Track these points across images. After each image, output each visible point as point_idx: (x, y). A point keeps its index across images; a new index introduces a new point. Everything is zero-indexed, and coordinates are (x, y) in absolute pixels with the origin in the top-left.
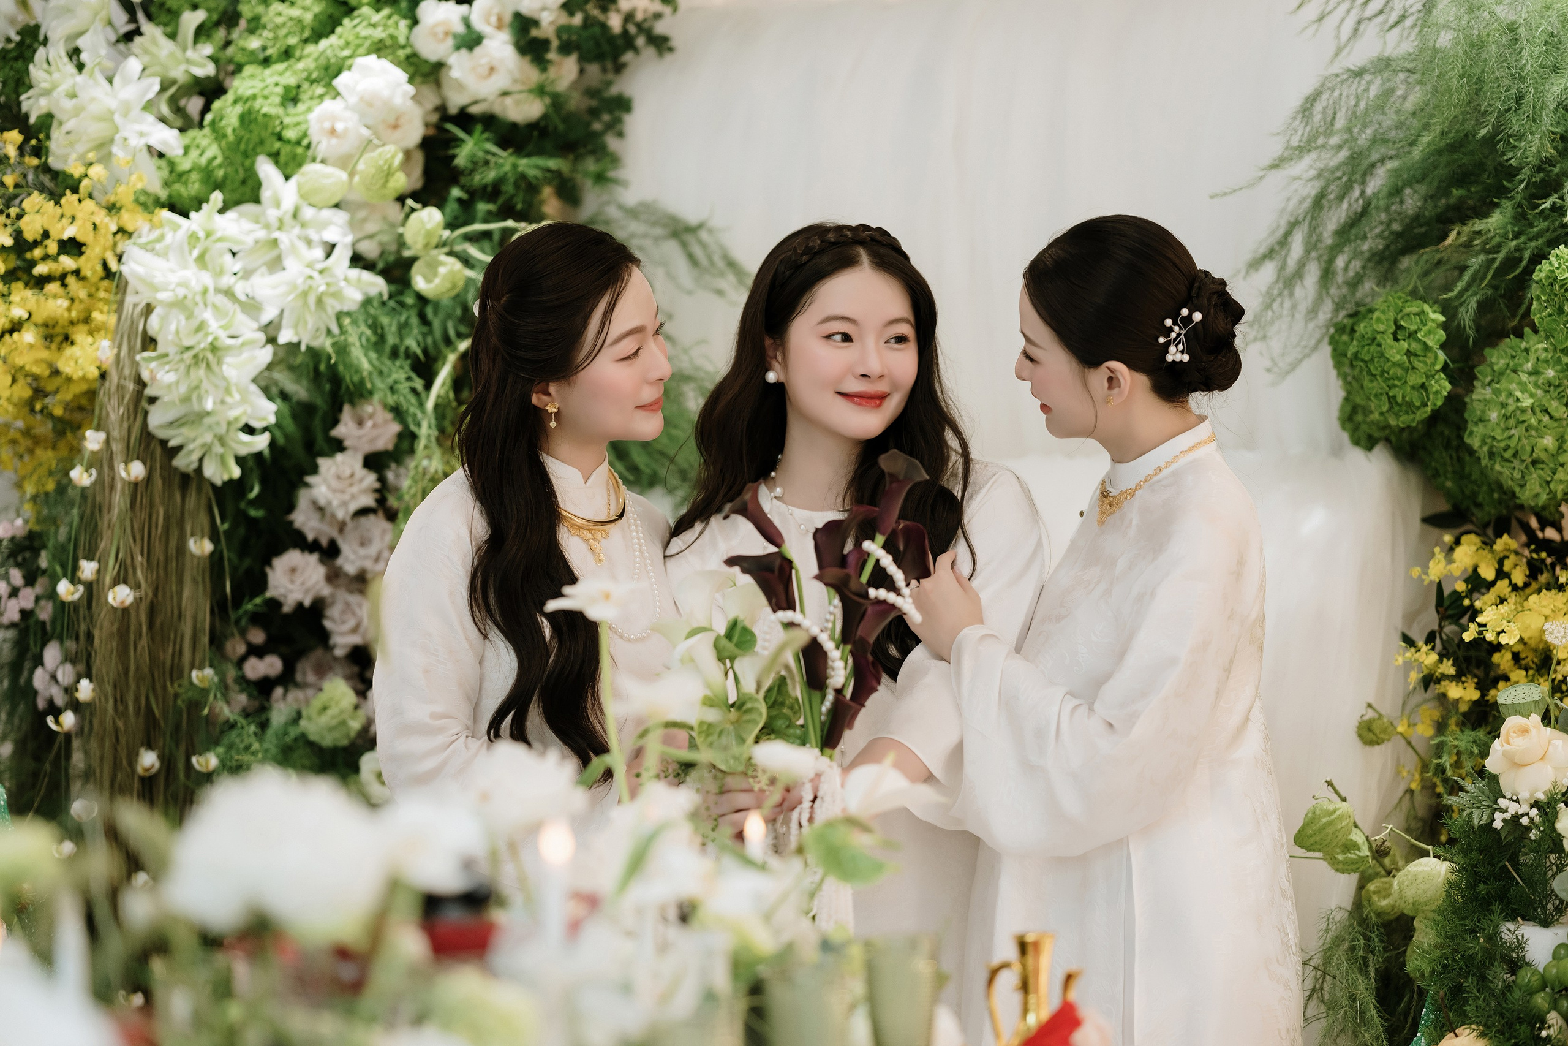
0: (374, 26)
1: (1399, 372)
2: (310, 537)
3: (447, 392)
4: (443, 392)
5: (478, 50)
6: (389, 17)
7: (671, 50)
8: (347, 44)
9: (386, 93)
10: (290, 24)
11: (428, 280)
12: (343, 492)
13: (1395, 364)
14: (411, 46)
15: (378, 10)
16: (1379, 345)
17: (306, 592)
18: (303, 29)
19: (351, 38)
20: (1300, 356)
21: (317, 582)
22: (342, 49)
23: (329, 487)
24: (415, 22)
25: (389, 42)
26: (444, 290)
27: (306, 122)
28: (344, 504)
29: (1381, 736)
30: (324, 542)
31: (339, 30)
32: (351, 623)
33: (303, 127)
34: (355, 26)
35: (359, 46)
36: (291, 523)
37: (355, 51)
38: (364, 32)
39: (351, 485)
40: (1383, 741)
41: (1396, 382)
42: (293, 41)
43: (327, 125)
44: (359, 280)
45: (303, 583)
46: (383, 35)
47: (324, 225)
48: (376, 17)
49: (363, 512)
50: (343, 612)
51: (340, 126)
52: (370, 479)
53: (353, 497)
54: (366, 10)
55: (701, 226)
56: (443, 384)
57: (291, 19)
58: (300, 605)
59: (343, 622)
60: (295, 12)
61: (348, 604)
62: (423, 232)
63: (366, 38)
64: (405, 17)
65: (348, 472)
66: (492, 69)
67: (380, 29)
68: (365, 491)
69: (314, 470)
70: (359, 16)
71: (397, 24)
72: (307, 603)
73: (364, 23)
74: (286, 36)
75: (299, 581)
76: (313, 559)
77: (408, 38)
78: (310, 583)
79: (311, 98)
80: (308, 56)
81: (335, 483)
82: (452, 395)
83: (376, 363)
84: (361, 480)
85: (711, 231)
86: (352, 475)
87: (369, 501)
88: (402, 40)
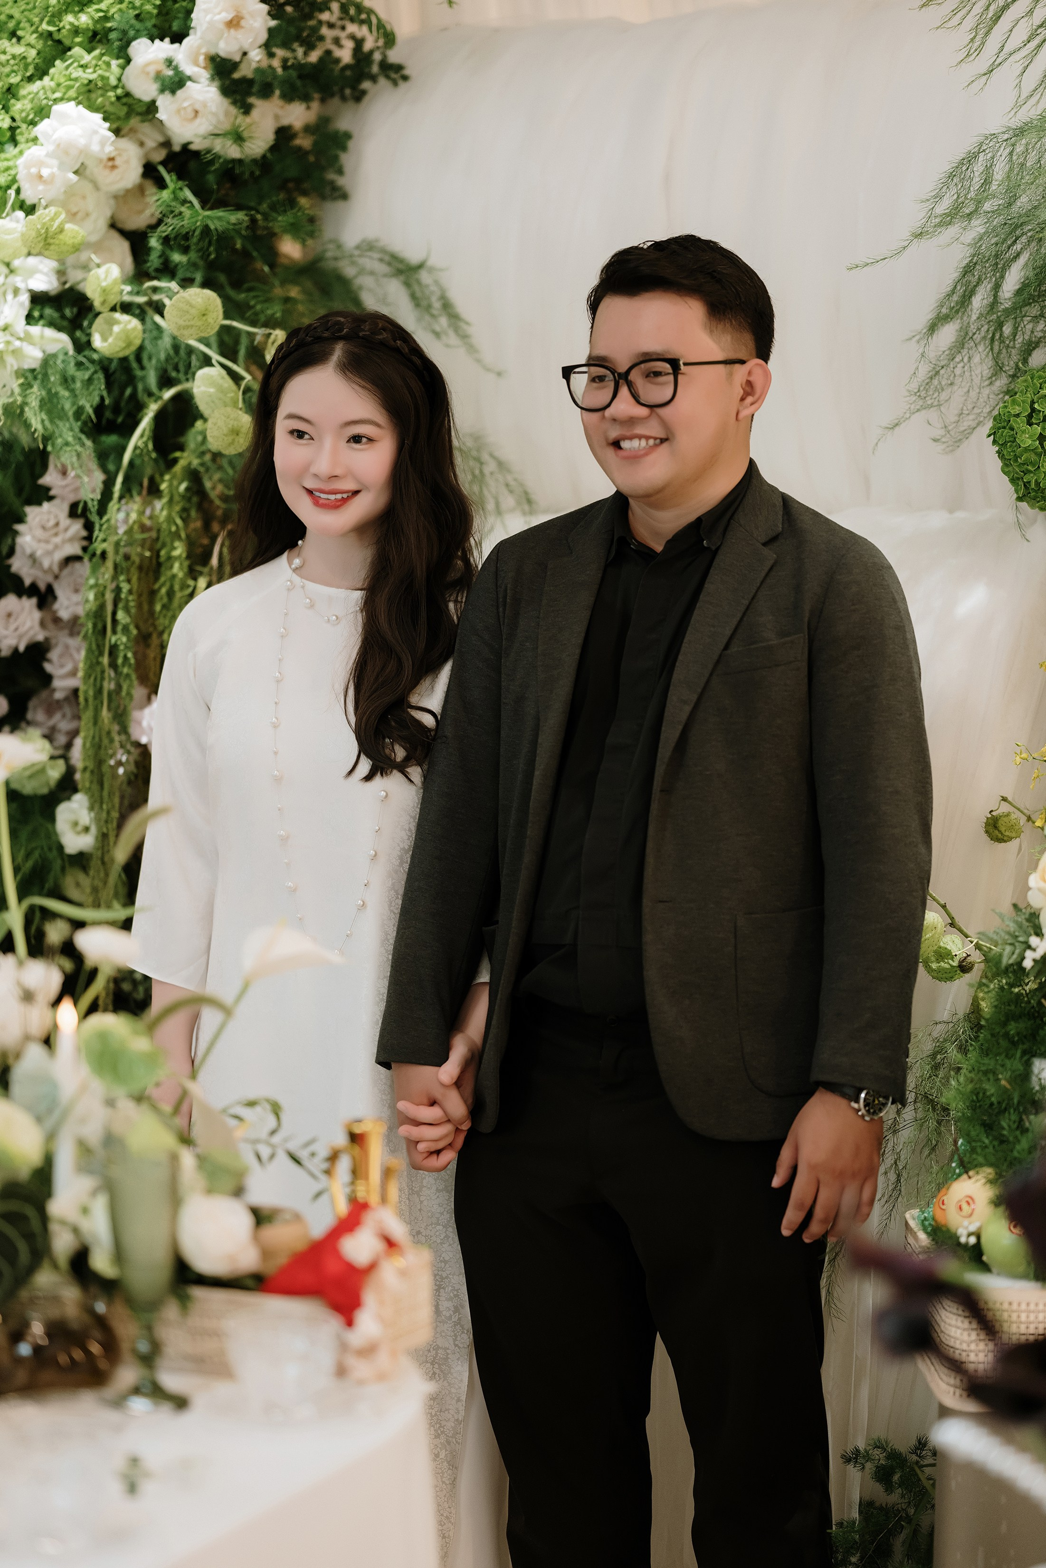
0: (84, 67)
1: (1033, 457)
2: (27, 582)
3: (146, 444)
4: (140, 444)
5: (179, 93)
6: (103, 55)
7: (405, 78)
8: (59, 85)
9: (82, 141)
10: (12, 62)
11: (104, 339)
12: (47, 542)
13: (1026, 450)
14: (123, 88)
15: (89, 51)
16: (1012, 429)
17: (20, 637)
18: (26, 67)
19: (62, 80)
20: (974, 424)
21: (31, 628)
22: (54, 93)
23: (33, 537)
24: (128, 61)
25: (100, 84)
26: (117, 349)
27: (16, 166)
28: (49, 553)
29: (1007, 833)
30: (42, 586)
31: (52, 71)
32: (69, 667)
33: (12, 172)
34: (67, 68)
35: (69, 88)
36: (9, 566)
37: (65, 94)
38: (78, 73)
39: (56, 534)
40: (1010, 839)
41: (1030, 468)
42: (14, 80)
43: (34, 170)
44: (42, 337)
45: (16, 629)
46: (93, 77)
47: (32, 272)
48: (87, 58)
49: (69, 560)
50: (61, 656)
51: (45, 172)
52: (77, 527)
53: (56, 547)
54: (77, 51)
55: (421, 266)
56: (142, 436)
57: (14, 57)
58: (16, 650)
59: (62, 666)
60: (19, 50)
61: (67, 647)
62: (99, 289)
63: (76, 80)
64: (118, 58)
65: (52, 523)
66: (196, 112)
67: (90, 70)
68: (71, 540)
69: (21, 519)
70: (71, 57)
71: (108, 64)
72: (22, 648)
73: (76, 64)
74: (8, 76)
75: (12, 627)
76: (29, 604)
77: (119, 80)
78: (22, 630)
79: (27, 141)
80: (24, 97)
81: (39, 533)
82: (151, 446)
83: (47, 423)
84: (66, 530)
85: (431, 270)
86: (57, 524)
87: (74, 549)
88: (113, 81)
